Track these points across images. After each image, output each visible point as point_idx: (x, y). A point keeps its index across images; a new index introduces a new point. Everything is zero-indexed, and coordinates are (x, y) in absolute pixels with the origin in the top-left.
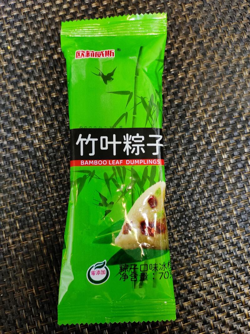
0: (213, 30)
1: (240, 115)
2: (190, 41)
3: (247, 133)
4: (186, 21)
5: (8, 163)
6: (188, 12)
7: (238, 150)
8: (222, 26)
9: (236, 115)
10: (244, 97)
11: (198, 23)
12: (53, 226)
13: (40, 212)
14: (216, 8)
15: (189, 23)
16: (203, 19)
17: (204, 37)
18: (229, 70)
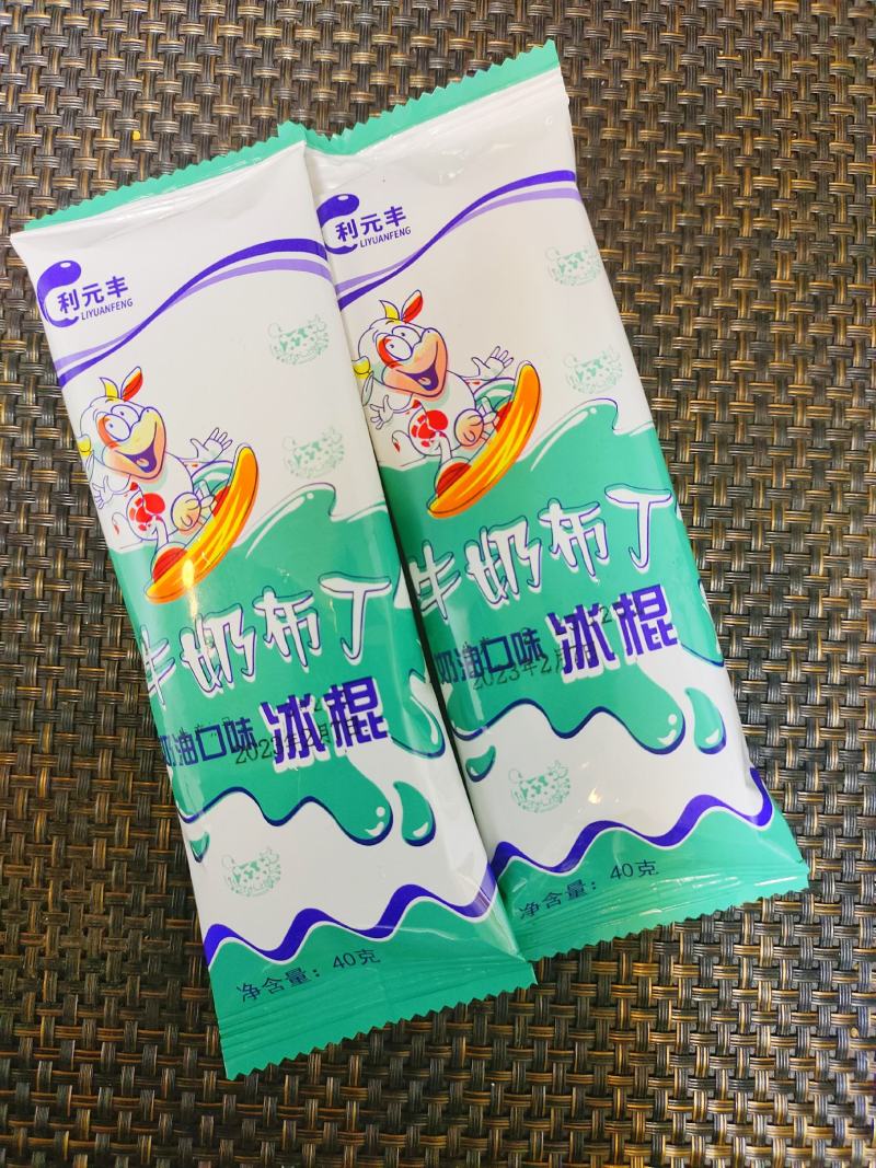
0: (818, 288)
1: (812, 596)
2: (729, 301)
3: (814, 663)
4: (737, 231)
5: (13, 508)
6: (755, 203)
7: (765, 706)
8: (853, 283)
9: (798, 590)
10: (843, 542)
11: (777, 249)
12: (93, 753)
13: (67, 697)
14: (854, 217)
15: (747, 240)
16: (799, 242)
17: (781, 300)
18: (825, 436)
